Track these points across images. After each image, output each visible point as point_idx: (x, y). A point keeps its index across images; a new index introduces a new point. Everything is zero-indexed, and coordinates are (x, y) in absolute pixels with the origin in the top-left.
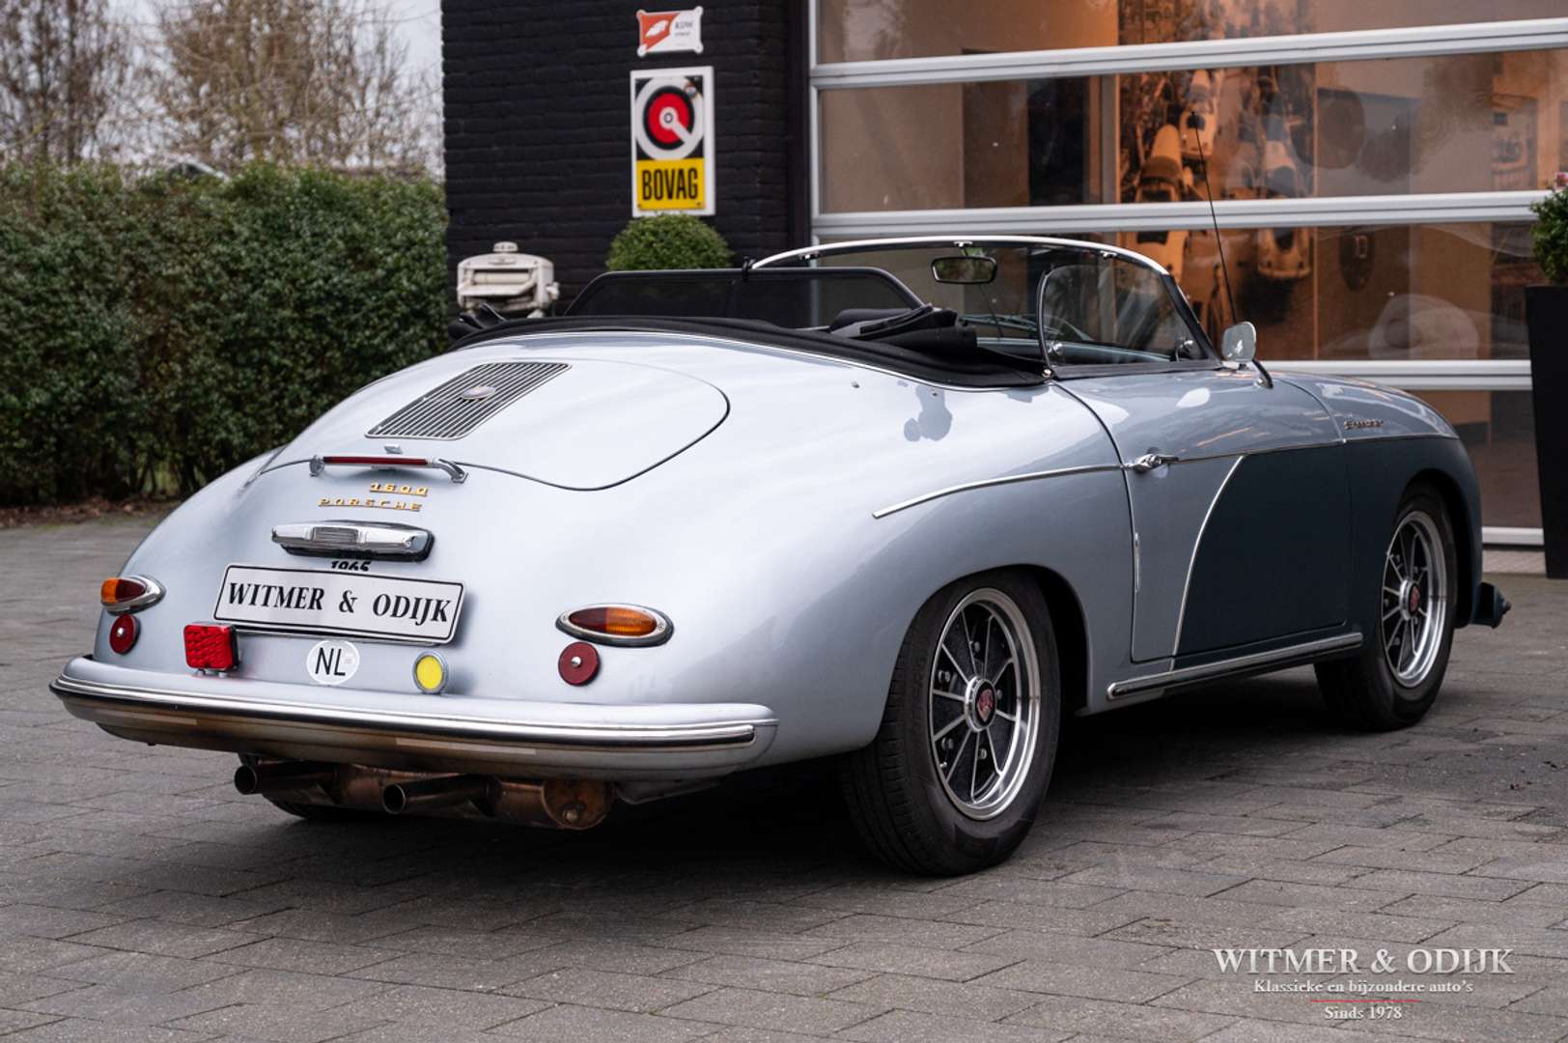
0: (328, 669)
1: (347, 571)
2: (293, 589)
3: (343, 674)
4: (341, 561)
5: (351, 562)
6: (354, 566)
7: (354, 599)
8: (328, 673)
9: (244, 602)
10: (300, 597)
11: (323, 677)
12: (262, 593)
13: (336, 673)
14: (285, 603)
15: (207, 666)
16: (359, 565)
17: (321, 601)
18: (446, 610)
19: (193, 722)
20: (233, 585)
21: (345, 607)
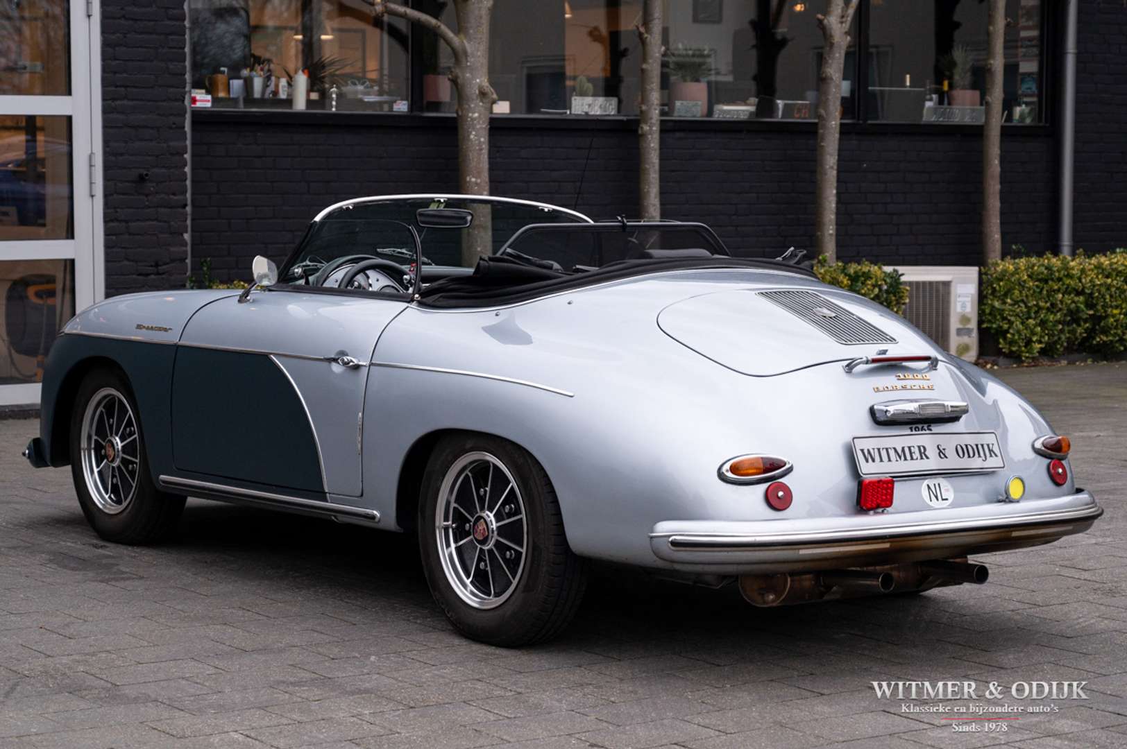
0: (937, 497)
1: (920, 432)
2: (903, 448)
3: (947, 499)
4: (914, 426)
5: (920, 426)
6: (922, 429)
7: (944, 449)
8: (937, 499)
9: (876, 460)
10: (911, 453)
11: (934, 503)
12: (884, 453)
13: (943, 500)
14: (903, 458)
15: (878, 506)
16: (926, 427)
17: (927, 453)
18: (994, 449)
19: (887, 545)
20: (862, 450)
21: (942, 456)
